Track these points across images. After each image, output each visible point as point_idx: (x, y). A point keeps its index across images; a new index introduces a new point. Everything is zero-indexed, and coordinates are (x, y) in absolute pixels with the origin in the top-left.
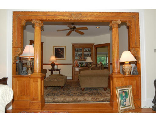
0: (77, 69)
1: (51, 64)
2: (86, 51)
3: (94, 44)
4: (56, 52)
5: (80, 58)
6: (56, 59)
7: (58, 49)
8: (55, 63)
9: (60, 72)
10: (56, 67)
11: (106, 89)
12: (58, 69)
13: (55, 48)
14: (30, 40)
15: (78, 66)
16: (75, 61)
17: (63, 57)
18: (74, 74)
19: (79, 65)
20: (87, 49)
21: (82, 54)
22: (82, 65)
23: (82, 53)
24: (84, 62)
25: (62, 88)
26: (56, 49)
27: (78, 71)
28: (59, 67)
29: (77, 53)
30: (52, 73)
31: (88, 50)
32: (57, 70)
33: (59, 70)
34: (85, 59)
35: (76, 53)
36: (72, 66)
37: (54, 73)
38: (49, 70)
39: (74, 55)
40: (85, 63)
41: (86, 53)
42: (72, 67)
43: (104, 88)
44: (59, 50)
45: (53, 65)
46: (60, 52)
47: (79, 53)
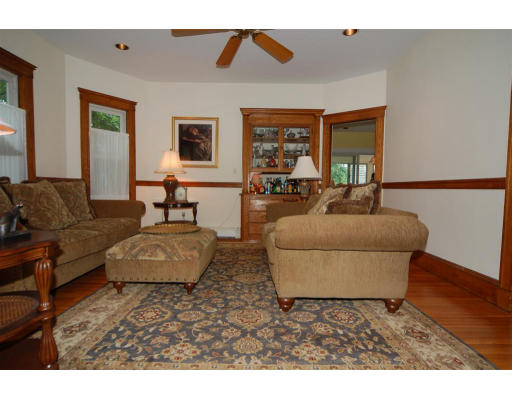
0: (258, 203)
1: (165, 181)
2: (292, 140)
3: (324, 114)
4: (185, 138)
5: (271, 164)
6: (184, 166)
7: (191, 130)
8: (180, 179)
9: (195, 213)
10: (180, 193)
11: (399, 303)
12: (190, 200)
13: (181, 126)
14: (81, 90)
15: (262, 190)
16: (252, 174)
17: (210, 159)
18: (246, 221)
19: (266, 190)
20: (295, 131)
21: (276, 150)
22: (278, 189)
23: (276, 145)
24: (283, 178)
25: (189, 288)
26: (184, 128)
27: (264, 208)
28: (192, 195)
29: (258, 144)
30: (166, 215)
31: (297, 136)
32: (186, 205)
33: (193, 206)
34: (288, 168)
35: (255, 145)
36: (239, 191)
37: (175, 214)
38: (157, 205)
39: (248, 154)
40: (288, 181)
41: (291, 146)
42: (242, 195)
43: (387, 302)
44: (195, 132)
45: (171, 185)
46: (197, 141)
47: (268, 146)
